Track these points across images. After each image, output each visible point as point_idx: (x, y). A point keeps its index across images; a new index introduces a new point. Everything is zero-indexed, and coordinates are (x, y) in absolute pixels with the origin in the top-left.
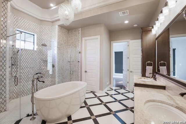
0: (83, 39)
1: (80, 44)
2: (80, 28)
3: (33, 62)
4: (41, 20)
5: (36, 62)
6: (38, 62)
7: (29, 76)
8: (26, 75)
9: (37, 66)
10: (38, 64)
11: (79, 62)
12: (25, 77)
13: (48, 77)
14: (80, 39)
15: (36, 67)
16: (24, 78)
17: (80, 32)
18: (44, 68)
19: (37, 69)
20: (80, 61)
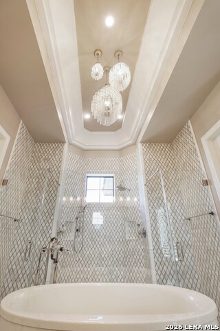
0: (204, 140)
1: (200, 159)
2: (189, 122)
3: (110, 225)
4: (120, 150)
5: (116, 225)
6: (119, 225)
7: (103, 256)
8: (98, 252)
9: (118, 234)
10: (119, 231)
11: (212, 213)
12: (96, 256)
13: (139, 264)
14: (196, 146)
15: (116, 237)
16: (94, 259)
17: (191, 129)
18: (131, 238)
19: (118, 240)
20: (215, 211)
